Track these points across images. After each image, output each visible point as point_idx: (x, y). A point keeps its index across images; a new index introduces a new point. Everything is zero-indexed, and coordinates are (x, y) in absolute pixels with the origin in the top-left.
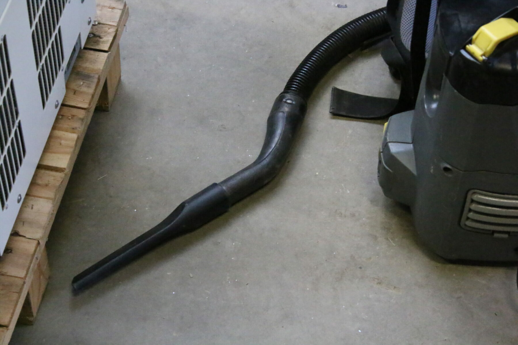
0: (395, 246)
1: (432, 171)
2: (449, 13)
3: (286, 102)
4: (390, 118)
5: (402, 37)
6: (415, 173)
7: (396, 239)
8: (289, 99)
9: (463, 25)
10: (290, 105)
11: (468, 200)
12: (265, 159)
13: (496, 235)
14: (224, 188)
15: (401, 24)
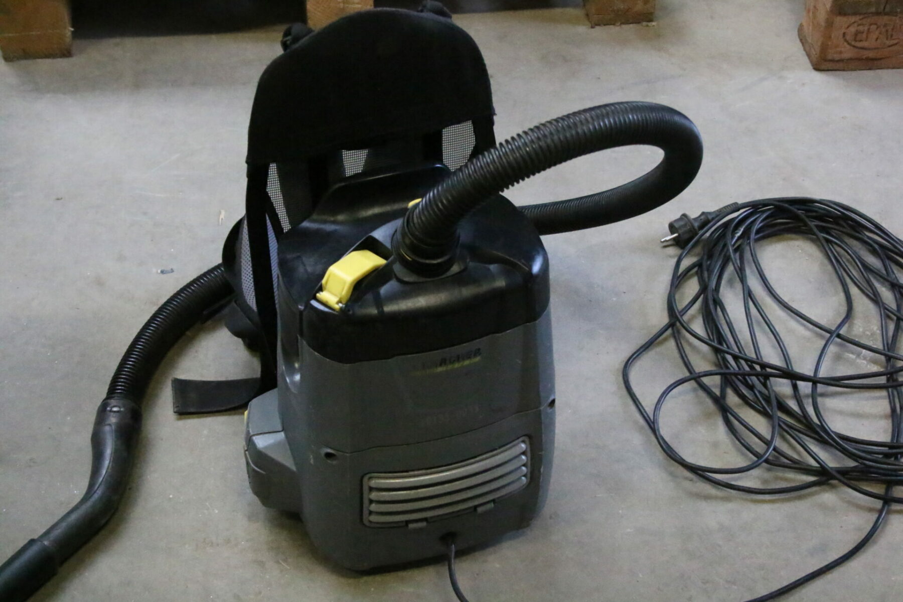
0: (290, 569)
1: (312, 461)
2: (289, 256)
3: (111, 411)
4: (249, 404)
5: (246, 298)
6: (294, 468)
7: (289, 560)
8: (116, 407)
9: (310, 269)
10: (118, 414)
11: (366, 489)
12: (95, 492)
13: (411, 526)
14: (46, 543)
15: (243, 280)
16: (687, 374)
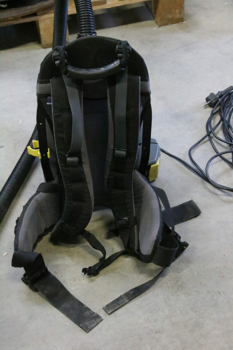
16: (216, 154)
